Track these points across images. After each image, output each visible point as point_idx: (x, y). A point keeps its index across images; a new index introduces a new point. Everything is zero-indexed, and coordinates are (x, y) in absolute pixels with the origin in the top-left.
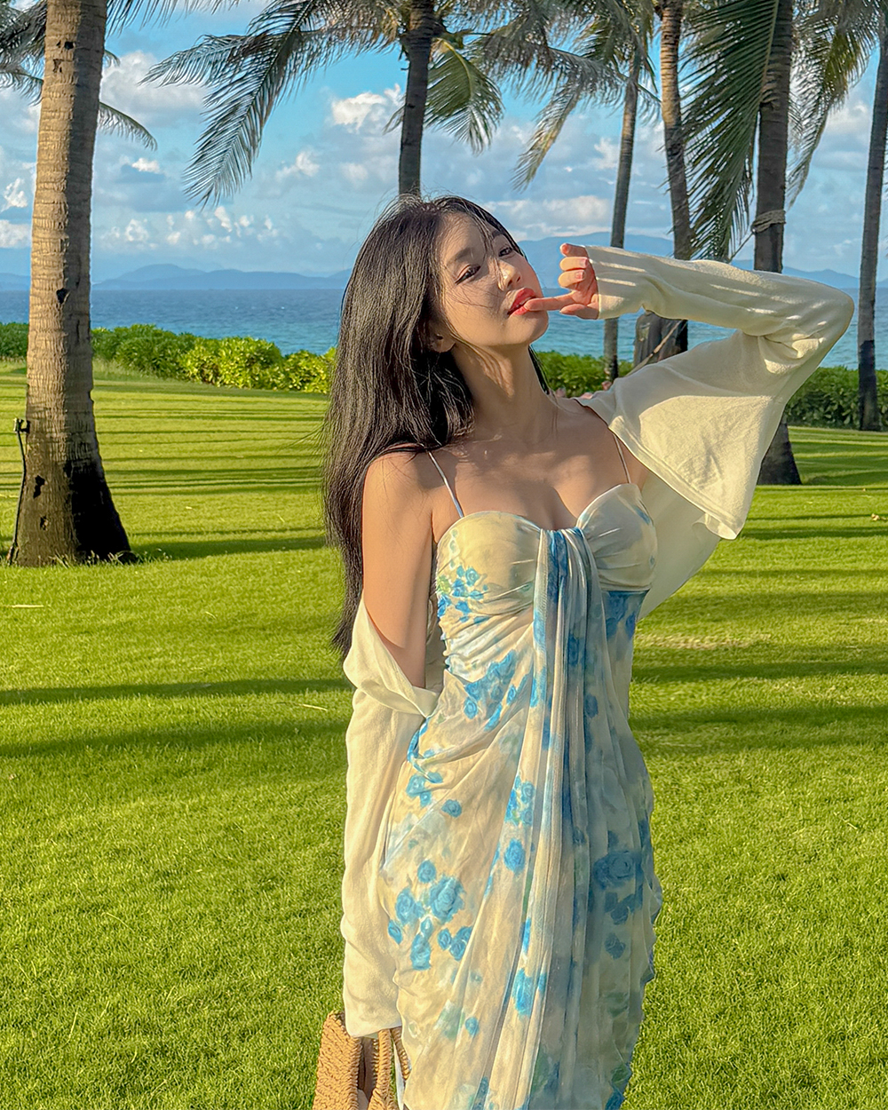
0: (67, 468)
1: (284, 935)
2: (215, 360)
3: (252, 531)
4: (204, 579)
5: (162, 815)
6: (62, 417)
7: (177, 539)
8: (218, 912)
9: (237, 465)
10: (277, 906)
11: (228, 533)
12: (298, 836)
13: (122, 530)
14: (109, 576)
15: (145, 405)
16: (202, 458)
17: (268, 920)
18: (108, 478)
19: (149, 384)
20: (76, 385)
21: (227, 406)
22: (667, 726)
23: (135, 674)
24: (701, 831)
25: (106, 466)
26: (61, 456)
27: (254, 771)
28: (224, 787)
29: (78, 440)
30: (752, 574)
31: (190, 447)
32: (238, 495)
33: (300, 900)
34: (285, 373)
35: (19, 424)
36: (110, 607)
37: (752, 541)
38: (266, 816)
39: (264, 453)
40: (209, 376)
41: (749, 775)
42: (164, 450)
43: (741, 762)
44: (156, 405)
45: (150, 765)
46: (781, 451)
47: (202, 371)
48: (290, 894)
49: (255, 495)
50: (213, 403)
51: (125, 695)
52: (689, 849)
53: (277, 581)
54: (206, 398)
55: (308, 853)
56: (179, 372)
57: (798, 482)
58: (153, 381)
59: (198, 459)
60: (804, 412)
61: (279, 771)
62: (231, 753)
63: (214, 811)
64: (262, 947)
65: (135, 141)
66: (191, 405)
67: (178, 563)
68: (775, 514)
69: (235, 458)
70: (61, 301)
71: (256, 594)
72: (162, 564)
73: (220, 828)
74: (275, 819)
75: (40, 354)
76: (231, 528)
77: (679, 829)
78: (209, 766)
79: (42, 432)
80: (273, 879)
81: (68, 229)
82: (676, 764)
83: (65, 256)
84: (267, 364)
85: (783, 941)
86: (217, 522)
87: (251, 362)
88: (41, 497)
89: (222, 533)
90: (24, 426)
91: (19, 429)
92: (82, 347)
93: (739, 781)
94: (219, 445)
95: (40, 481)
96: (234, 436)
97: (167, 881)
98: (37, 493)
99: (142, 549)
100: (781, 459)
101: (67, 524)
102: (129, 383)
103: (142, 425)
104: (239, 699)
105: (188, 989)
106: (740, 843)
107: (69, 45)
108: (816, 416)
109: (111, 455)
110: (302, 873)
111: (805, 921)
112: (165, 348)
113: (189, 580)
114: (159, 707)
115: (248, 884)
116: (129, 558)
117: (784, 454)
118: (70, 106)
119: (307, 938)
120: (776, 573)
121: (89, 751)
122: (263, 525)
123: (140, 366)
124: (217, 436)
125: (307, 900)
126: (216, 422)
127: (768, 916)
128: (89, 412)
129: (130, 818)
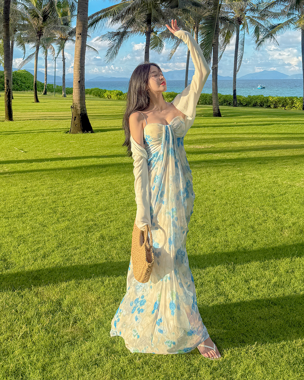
0: (80, 115)
1: (119, 203)
2: (110, 94)
3: (116, 127)
4: (107, 136)
5: (97, 180)
6: (80, 105)
7: (102, 128)
8: (107, 198)
9: (114, 114)
10: (119, 197)
11: (112, 127)
12: (123, 184)
13: (91, 127)
14: (89, 135)
15: (97, 103)
16: (107, 113)
17: (117, 200)
18: (88, 117)
19: (98, 99)
20: (82, 99)
21: (112, 103)
22: (196, 163)
23: (93, 154)
24: (199, 182)
25: (88, 115)
26: (79, 113)
27: (115, 172)
28: (109, 175)
29: (83, 110)
30: (211, 134)
31: (105, 111)
32: (114, 120)
33: (123, 196)
34: (124, 97)
35: (71, 106)
36: (88, 141)
37: (212, 128)
38: (117, 180)
39: (119, 112)
40: (109, 97)
41: (209, 172)
42: (100, 112)
43: (208, 169)
44: (99, 103)
45: (95, 171)
46: (218, 110)
47: (108, 97)
48: (121, 195)
49: (117, 120)
50: (110, 102)
51: (91, 158)
52: (197, 186)
53: (121, 136)
54: (109, 102)
55: (125, 187)
56: (103, 97)
57: (221, 116)
58: (99, 98)
59: (106, 113)
60: (223, 103)
61: (120, 172)
62: (111, 169)
63: (107, 179)
64: (115, 205)
65: (95, 53)
66: (106, 103)
67: (102, 133)
68: (216, 122)
69: (114, 113)
70: (79, 83)
71: (117, 138)
72: (99, 133)
73: (108, 183)
74: (119, 181)
75: (75, 93)
76: (113, 126)
77: (195, 182)
78: (107, 171)
79: (76, 108)
80: (118, 192)
81: (80, 69)
82: (197, 169)
83: (80, 74)
84: (120, 95)
85: (214, 203)
86: (110, 125)
87: (117, 95)
88: (76, 120)
89: (110, 127)
90: (72, 107)
91: (71, 108)
92: (83, 92)
93: (207, 173)
94: (110, 111)
95: (75, 117)
96: (114, 109)
97: (98, 193)
98: (75, 120)
99: (95, 130)
100: (218, 112)
101: (81, 126)
102: (94, 99)
103: (96, 107)
104: (113, 158)
105: (101, 213)
106: (207, 184)
107: (80, 34)
108: (225, 104)
109: (89, 113)
110: (124, 191)
111: (219, 199)
112: (101, 92)
113: (104, 136)
114: (97, 160)
115: (113, 193)
116: (92, 132)
117: (218, 111)
118: (81, 46)
119: (124, 203)
120: (216, 134)
121: (84, 168)
122: (118, 125)
123: (96, 96)
124: (110, 109)
125: (124, 196)
126: (110, 106)
127: (211, 198)
128: (85, 104)
129: (91, 181)
